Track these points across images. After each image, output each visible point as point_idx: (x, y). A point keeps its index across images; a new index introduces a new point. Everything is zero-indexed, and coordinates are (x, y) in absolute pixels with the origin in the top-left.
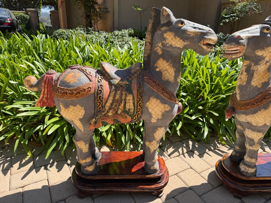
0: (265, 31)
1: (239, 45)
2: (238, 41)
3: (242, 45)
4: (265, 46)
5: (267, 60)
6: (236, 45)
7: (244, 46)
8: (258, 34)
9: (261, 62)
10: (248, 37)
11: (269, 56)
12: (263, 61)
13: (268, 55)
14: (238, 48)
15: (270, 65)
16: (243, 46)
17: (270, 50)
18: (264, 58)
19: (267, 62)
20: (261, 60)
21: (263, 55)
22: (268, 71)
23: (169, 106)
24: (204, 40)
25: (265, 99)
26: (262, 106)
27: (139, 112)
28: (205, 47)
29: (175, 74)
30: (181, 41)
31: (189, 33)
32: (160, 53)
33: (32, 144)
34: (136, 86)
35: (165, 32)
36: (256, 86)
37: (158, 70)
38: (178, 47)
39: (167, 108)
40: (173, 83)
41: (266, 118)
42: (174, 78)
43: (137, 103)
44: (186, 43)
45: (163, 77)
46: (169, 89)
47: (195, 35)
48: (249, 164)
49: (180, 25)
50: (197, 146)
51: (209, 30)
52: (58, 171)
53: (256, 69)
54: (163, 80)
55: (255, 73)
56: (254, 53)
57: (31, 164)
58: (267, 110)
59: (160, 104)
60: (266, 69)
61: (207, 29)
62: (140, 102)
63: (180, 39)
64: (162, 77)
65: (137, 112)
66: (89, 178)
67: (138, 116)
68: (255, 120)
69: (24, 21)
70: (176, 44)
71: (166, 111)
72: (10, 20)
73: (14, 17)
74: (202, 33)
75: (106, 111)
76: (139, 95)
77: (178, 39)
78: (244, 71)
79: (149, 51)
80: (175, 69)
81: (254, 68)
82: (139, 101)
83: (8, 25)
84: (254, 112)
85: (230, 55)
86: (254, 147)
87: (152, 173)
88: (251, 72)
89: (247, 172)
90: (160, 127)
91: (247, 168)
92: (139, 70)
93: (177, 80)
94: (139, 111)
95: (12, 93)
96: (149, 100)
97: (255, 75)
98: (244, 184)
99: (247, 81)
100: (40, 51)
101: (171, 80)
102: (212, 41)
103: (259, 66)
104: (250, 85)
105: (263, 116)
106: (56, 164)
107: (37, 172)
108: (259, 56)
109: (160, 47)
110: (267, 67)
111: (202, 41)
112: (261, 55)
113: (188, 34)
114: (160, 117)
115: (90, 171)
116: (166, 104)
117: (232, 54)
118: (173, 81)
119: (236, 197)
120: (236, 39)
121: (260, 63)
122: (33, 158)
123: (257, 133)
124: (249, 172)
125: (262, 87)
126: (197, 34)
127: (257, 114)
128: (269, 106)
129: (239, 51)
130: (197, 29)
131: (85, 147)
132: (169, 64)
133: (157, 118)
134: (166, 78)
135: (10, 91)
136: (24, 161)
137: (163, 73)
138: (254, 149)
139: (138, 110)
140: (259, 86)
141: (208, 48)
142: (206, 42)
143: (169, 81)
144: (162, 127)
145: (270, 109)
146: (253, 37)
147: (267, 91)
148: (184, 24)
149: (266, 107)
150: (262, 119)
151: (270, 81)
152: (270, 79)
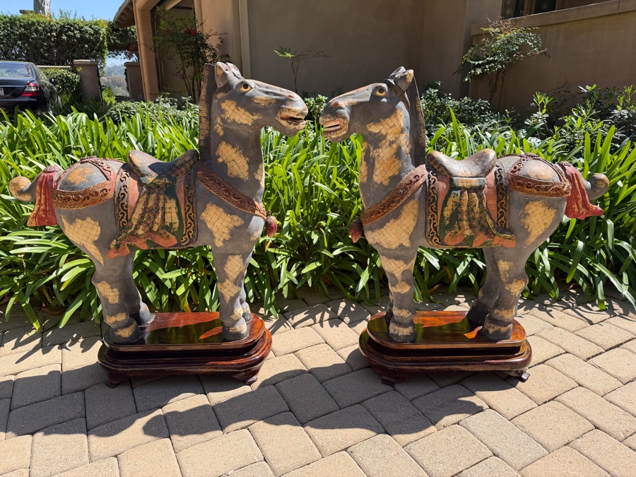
0: (378, 94)
1: (337, 117)
2: (335, 110)
3: (341, 118)
4: (382, 118)
5: (391, 140)
6: (331, 118)
7: (344, 118)
8: (368, 99)
9: (382, 144)
10: (351, 105)
11: (393, 133)
12: (384, 141)
13: (390, 131)
14: (338, 123)
15: (399, 148)
17: (392, 124)
18: (384, 137)
19: (391, 143)
20: (381, 140)
21: (380, 132)
22: (396, 158)
23: (240, 219)
24: (281, 112)
25: (393, 202)
26: (391, 215)
27: (191, 229)
28: (284, 123)
29: (249, 167)
30: (248, 113)
31: (258, 102)
32: (221, 133)
33: (44, 312)
34: (182, 186)
35: (223, 100)
36: (381, 183)
37: (220, 160)
38: (245, 124)
39: (238, 221)
40: (247, 181)
41: (399, 234)
42: (248, 173)
43: (186, 213)
44: (256, 117)
45: (229, 172)
46: (241, 191)
47: (268, 104)
48: (400, 319)
49: (243, 89)
50: (352, 309)
51: (290, 96)
52: (82, 352)
53: (377, 154)
54: (229, 177)
55: (376, 162)
56: (367, 130)
57: (37, 341)
58: (399, 220)
59: (224, 215)
60: (392, 154)
61: (286, 92)
62: (190, 212)
63: (246, 111)
64: (227, 171)
65: (187, 229)
66: (122, 349)
67: (189, 236)
68: (384, 238)
69: (68, 86)
70: (241, 119)
71: (235, 227)
72: (35, 86)
73: (44, 79)
74: (277, 100)
75: (134, 226)
76: (187, 201)
77: (242, 111)
78: (363, 159)
79: (207, 132)
80: (247, 159)
81: (374, 153)
82: (188, 210)
83: (30, 97)
84: (381, 226)
85: (328, 134)
86: (397, 286)
87: (230, 339)
88: (372, 161)
89: (397, 336)
90: (231, 255)
91: (397, 328)
92: (189, 161)
93: (254, 176)
94: (189, 227)
95: (10, 218)
96: (205, 208)
97: (377, 165)
98: (393, 358)
99: (367, 175)
100: (70, 144)
101: (243, 177)
103: (380, 150)
104: (373, 182)
105: (394, 231)
106: (81, 340)
107: (44, 352)
108: (375, 134)
109: (220, 125)
110: (393, 152)
111: (279, 113)
112: (377, 131)
113: (256, 103)
114: (227, 237)
115: (125, 338)
116: (234, 214)
117: (330, 132)
118: (247, 178)
119: (385, 382)
121: (380, 145)
122: (43, 333)
123: (395, 262)
124: (400, 334)
125: (390, 183)
126: (271, 103)
127: (385, 227)
128: (400, 214)
129: (339, 127)
130: (270, 95)
131: (111, 294)
132: (236, 151)
133: (222, 239)
134: (235, 174)
135: (6, 216)
136: (26, 337)
137: (228, 164)
138: (399, 291)
139: (189, 225)
140: (386, 183)
141: (290, 123)
142: (285, 114)
143: (240, 179)
144: (235, 255)
145: (403, 218)
146: (360, 104)
147: (397, 189)
148: (249, 88)
149: (396, 216)
150: (394, 236)
151: (403, 174)
152: (401, 170)
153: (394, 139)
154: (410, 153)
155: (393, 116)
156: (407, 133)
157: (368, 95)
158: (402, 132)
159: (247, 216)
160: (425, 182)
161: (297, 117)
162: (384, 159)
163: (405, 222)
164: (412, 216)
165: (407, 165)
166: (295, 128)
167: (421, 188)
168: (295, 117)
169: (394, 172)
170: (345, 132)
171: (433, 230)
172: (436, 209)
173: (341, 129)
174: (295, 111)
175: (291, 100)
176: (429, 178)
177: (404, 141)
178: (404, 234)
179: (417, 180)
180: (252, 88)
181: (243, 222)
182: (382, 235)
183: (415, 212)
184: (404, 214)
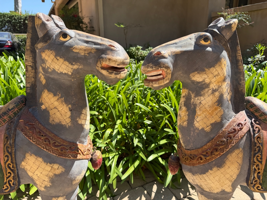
0: (203, 42)
1: (159, 66)
2: (158, 60)
3: (163, 67)
4: (206, 67)
5: (214, 88)
6: (154, 67)
7: (168, 68)
8: (192, 48)
9: (205, 92)
10: (174, 54)
11: (216, 82)
12: (207, 90)
13: (214, 80)
14: (160, 72)
15: (221, 96)
16: (165, 68)
17: (216, 73)
18: (207, 86)
19: (214, 91)
20: (204, 89)
21: (204, 81)
22: (218, 105)
23: (60, 167)
24: (102, 62)
25: (217, 150)
26: (214, 163)
27: (11, 178)
28: (104, 72)
29: (71, 114)
30: (67, 63)
31: (77, 51)
32: (44, 82)
34: (3, 135)
35: (43, 50)
36: (203, 129)
37: (43, 107)
38: (65, 74)
39: (58, 169)
40: (69, 127)
41: (222, 181)
42: (70, 120)
43: (5, 163)
44: (75, 67)
45: (51, 119)
46: (63, 137)
47: (88, 54)
49: (62, 39)
51: (111, 46)
53: (199, 102)
54: (50, 124)
55: (197, 109)
56: (189, 78)
58: (223, 169)
59: (44, 165)
60: (214, 102)
61: (107, 42)
62: (9, 162)
63: (65, 60)
64: (49, 118)
65: (7, 178)
67: (10, 184)
68: (206, 183)
70: (60, 69)
71: (55, 175)
72: (11, 43)
73: (16, 40)
74: (97, 49)
76: (6, 151)
77: (61, 60)
78: (183, 104)
79: (33, 79)
80: (70, 106)
81: (195, 100)
84: (204, 172)
85: (149, 83)
88: (192, 107)
90: (55, 197)
92: (12, 109)
93: (77, 121)
94: (9, 176)
96: (24, 157)
97: (198, 112)
99: (187, 121)
101: (65, 124)
102: (114, 63)
103: (202, 98)
104: (193, 127)
105: (217, 178)
108: (199, 83)
109: (43, 74)
110: (215, 99)
111: (99, 63)
112: (201, 80)
113: (76, 53)
114: (49, 185)
116: (54, 163)
117: (152, 81)
118: (70, 124)
120: (154, 57)
121: (202, 93)
125: (212, 130)
126: (91, 52)
127: (208, 174)
128: (224, 162)
129: (161, 76)
130: (90, 44)
132: (58, 99)
133: (43, 186)
134: (57, 121)
137: (50, 112)
139: (9, 175)
140: (208, 129)
141: (111, 73)
142: (105, 64)
143: (62, 125)
144: (58, 197)
145: (226, 167)
146: (184, 53)
147: (219, 137)
148: (68, 38)
149: (220, 164)
150: (217, 182)
151: (225, 120)
152: (223, 117)
153: (216, 87)
154: (231, 100)
155: (217, 66)
156: (228, 81)
157: (191, 44)
158: (224, 80)
159: (69, 163)
160: (249, 131)
161: (118, 67)
162: (206, 106)
163: (229, 171)
164: (236, 165)
165: (228, 111)
166: (116, 78)
167: (245, 137)
168: (116, 66)
169: (216, 119)
170: (168, 81)
171: (257, 179)
172: (261, 159)
173: (163, 78)
174: (115, 61)
175: (112, 50)
176: (253, 126)
177: (226, 89)
178: (227, 181)
179: (241, 129)
180: (71, 38)
181: (63, 170)
182: (204, 181)
183: (240, 161)
184: (228, 163)
